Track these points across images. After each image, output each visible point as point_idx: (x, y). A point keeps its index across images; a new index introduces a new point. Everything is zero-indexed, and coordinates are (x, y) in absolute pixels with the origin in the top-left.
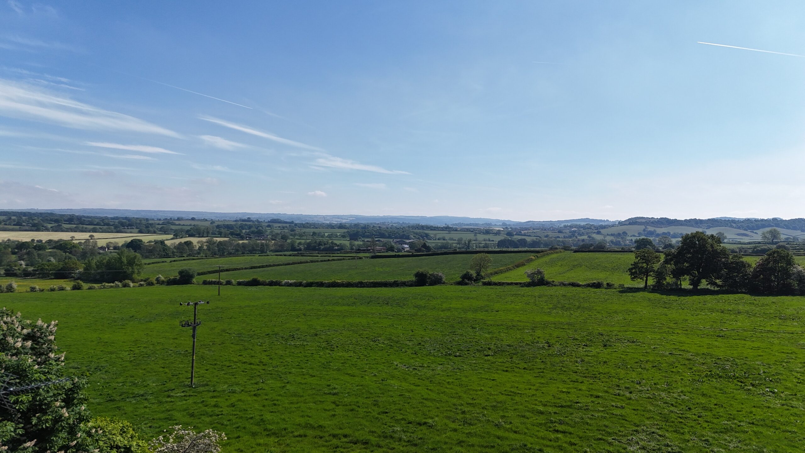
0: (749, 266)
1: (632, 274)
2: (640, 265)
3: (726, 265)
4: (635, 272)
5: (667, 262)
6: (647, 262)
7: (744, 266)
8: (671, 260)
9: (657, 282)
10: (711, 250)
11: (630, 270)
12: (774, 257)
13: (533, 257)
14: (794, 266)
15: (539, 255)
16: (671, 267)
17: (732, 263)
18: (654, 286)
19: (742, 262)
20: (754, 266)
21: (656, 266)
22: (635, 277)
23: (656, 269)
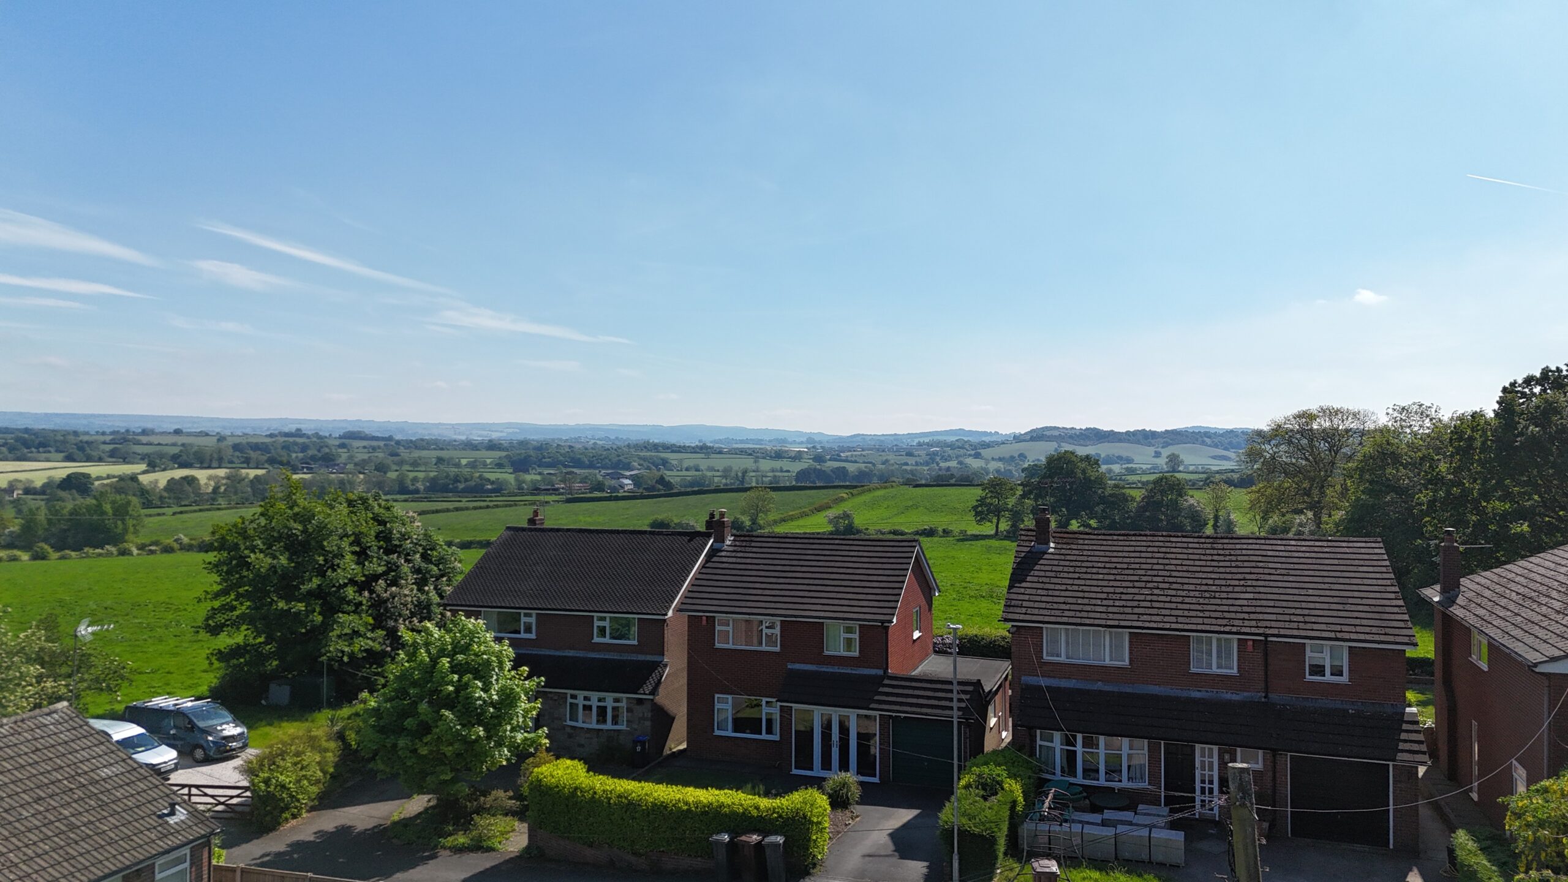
0: (1133, 499)
1: (977, 514)
2: (988, 501)
3: (1103, 500)
4: (981, 512)
5: (1023, 496)
6: (998, 495)
7: (1127, 501)
8: (1030, 492)
9: (1013, 526)
10: (1082, 477)
11: (975, 508)
12: (1161, 486)
13: (845, 495)
14: (1185, 498)
15: (855, 491)
16: (1029, 502)
17: (1110, 495)
18: (1008, 532)
19: (1124, 494)
20: (1138, 499)
21: (1011, 502)
22: (982, 519)
23: (1010, 506)
